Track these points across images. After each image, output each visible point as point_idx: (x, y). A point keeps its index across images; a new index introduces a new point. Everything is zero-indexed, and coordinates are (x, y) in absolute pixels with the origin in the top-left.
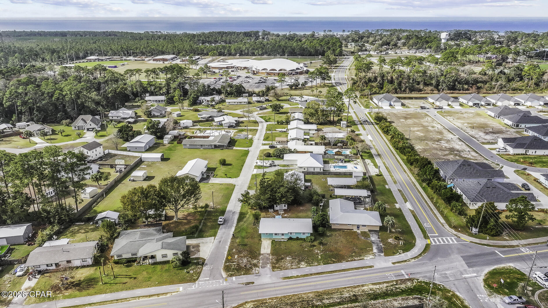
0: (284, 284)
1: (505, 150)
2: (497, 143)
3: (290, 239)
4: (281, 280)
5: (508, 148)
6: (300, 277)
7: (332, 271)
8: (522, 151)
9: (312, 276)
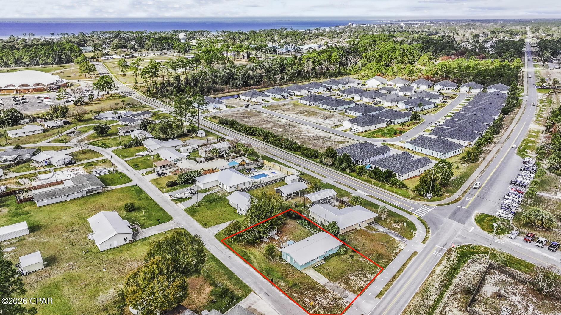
0: (386, 302)
1: (356, 130)
2: (342, 125)
3: (325, 259)
4: (378, 301)
5: (356, 127)
6: (387, 289)
7: (399, 271)
8: (367, 128)
9: (394, 283)
